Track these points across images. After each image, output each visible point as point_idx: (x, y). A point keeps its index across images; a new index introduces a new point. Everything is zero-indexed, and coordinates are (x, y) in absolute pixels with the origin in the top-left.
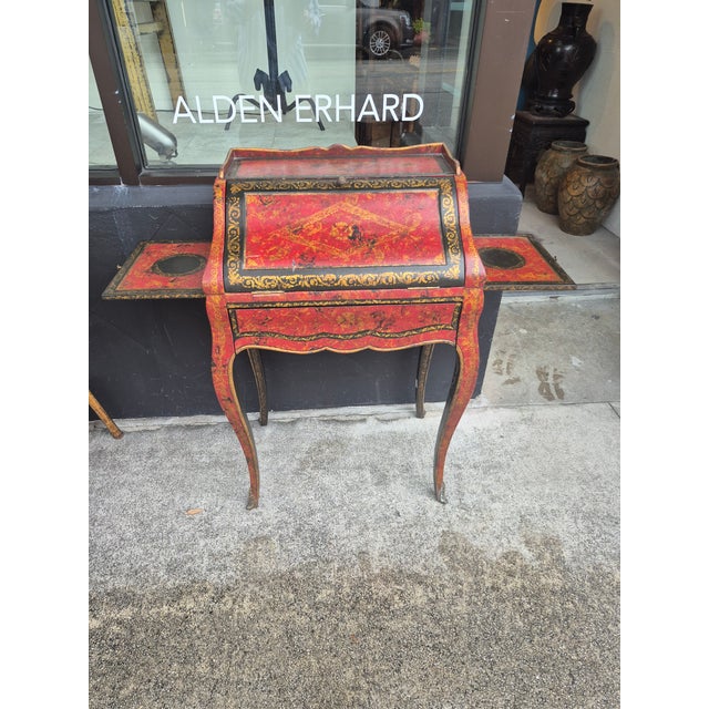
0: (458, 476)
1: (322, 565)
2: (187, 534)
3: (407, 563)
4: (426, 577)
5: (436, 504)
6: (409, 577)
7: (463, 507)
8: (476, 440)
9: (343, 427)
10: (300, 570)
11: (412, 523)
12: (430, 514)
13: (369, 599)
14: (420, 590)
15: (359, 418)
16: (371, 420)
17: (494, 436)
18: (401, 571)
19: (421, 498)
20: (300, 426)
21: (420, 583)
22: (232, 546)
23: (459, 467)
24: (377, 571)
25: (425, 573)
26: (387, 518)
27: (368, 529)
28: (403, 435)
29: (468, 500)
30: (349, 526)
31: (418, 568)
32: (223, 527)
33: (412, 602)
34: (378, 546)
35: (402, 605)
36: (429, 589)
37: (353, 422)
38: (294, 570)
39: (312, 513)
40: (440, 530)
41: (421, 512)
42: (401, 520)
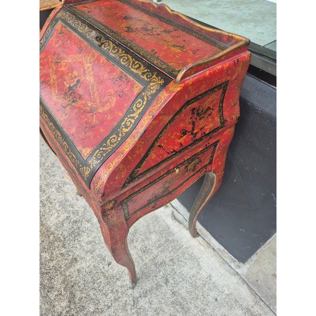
0: (158, 286)
1: (61, 244)
3: (79, 287)
4: (75, 303)
6: (71, 293)
7: (135, 301)
8: (199, 283)
10: (54, 237)
11: (107, 275)
12: (119, 283)
13: (51, 279)
14: (64, 304)
18: (73, 286)
21: (70, 302)
22: (56, 201)
23: (167, 282)
24: (68, 274)
25: (77, 300)
26: (104, 259)
27: (92, 254)
28: (170, 233)
29: (142, 302)
30: (90, 243)
31: (78, 295)
32: (64, 192)
33: (56, 303)
34: (84, 265)
35: (53, 298)
36: (68, 309)
38: (54, 234)
41: (118, 277)
42: (106, 268)
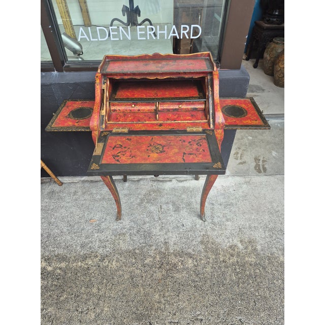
0: (212, 209)
1: (148, 247)
2: (90, 231)
3: (185, 248)
4: (194, 255)
5: (201, 221)
6: (186, 254)
7: (213, 223)
8: (222, 192)
9: (161, 184)
10: (138, 249)
11: (189, 230)
12: (198, 226)
13: (168, 264)
14: (190, 261)
15: (169, 179)
16: (174, 181)
17: (231, 190)
18: (183, 252)
19: (194, 218)
20: (142, 182)
21: (191, 257)
22: (109, 237)
23: (213, 204)
24: (172, 251)
25: (193, 253)
26: (178, 227)
27: (169, 232)
28: (188, 188)
29: (216, 220)
30: (161, 230)
31: (190, 251)
32: (105, 228)
33: (187, 265)
34: (173, 240)
35: (182, 267)
36: (195, 261)
37: (166, 181)
38: (135, 249)
39: (145, 223)
40: (202, 234)
41: (194, 225)
42: (184, 228)
